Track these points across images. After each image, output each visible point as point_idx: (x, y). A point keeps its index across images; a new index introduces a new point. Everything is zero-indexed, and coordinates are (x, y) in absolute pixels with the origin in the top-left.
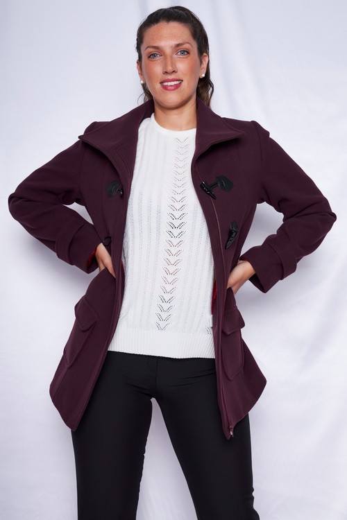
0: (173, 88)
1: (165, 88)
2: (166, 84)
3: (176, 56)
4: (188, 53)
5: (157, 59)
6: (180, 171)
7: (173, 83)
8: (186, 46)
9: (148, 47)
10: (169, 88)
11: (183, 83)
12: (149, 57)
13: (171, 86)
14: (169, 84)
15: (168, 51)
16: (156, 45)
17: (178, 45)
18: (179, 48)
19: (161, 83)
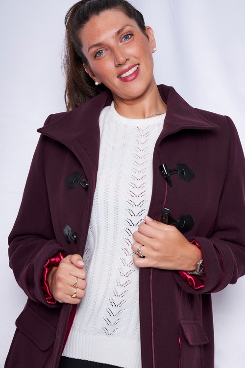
0: (133, 77)
1: (125, 80)
2: (124, 75)
3: (121, 44)
4: (132, 35)
5: (104, 54)
6: (140, 161)
7: (131, 72)
8: (127, 29)
9: (90, 48)
10: (130, 78)
11: (141, 67)
12: (95, 56)
13: (131, 75)
14: (127, 74)
15: (112, 42)
16: (97, 42)
17: (119, 32)
18: (120, 35)
19: (119, 76)
